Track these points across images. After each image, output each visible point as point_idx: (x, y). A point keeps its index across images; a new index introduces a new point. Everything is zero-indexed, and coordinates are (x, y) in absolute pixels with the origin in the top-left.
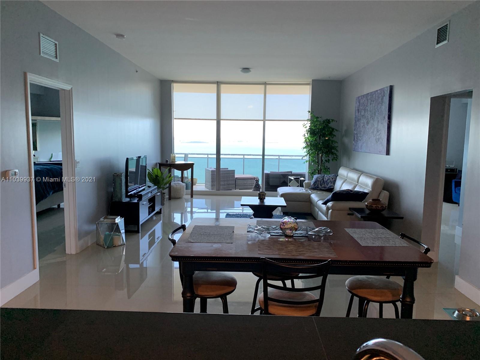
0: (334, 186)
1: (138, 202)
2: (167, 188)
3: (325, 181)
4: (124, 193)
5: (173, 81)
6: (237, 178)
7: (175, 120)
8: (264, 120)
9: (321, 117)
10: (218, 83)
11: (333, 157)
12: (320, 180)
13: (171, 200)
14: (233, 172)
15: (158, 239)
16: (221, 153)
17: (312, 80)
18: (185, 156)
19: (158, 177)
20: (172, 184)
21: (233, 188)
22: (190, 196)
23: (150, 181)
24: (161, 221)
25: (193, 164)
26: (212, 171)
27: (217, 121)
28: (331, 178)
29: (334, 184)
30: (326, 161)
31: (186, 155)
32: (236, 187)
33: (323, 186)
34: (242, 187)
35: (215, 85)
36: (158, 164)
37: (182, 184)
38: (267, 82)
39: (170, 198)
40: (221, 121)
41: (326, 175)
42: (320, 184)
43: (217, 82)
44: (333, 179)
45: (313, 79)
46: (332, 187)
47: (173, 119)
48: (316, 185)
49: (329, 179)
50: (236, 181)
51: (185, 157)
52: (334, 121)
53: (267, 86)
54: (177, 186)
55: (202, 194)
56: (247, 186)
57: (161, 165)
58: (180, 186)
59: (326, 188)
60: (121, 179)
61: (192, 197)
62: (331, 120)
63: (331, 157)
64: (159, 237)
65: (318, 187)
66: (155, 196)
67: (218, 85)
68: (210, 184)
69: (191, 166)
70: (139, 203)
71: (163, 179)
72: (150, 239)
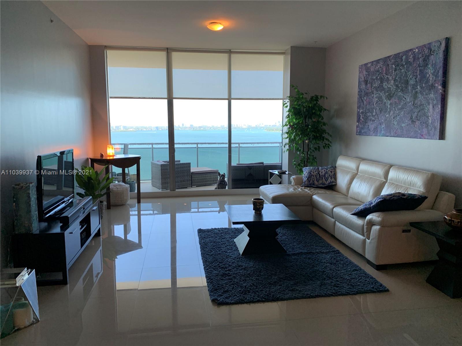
0: (336, 181)
1: (62, 232)
2: (104, 194)
3: (322, 176)
4: (35, 218)
5: (106, 47)
6: (193, 173)
7: (110, 99)
8: (229, 100)
9: (306, 93)
10: (167, 50)
11: (325, 144)
12: (315, 173)
13: (110, 209)
14: (188, 165)
15: (97, 276)
16: (175, 142)
17: (291, 47)
18: (124, 147)
19: (92, 179)
20: (111, 186)
21: (189, 186)
22: (136, 200)
23: (81, 187)
24: (101, 248)
25: (139, 158)
26: (162, 165)
27: (168, 100)
28: (329, 171)
29: (335, 179)
30: (316, 149)
31: (126, 146)
32: (193, 184)
33: (321, 182)
34: (200, 183)
35: (164, 54)
36: (90, 160)
37: (125, 186)
38: (232, 50)
39: (109, 207)
40: (174, 100)
41: (320, 168)
42: (317, 180)
43: (167, 48)
44: (331, 172)
45: (292, 45)
46: (333, 184)
47: (108, 98)
48: (311, 181)
49: (326, 173)
50: (193, 177)
51: (124, 149)
52: (324, 98)
53: (233, 56)
54: (118, 188)
55: (151, 196)
56: (206, 181)
57: (93, 161)
58: (122, 189)
59: (325, 185)
60: (29, 194)
61: (139, 202)
62: (319, 97)
63: (321, 144)
64: (99, 273)
65: (314, 184)
66: (90, 212)
67: (168, 52)
68: (159, 182)
69: (136, 161)
70: (64, 234)
71: (99, 183)
72: (85, 283)
